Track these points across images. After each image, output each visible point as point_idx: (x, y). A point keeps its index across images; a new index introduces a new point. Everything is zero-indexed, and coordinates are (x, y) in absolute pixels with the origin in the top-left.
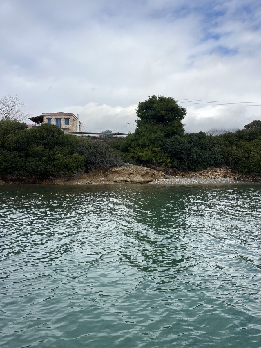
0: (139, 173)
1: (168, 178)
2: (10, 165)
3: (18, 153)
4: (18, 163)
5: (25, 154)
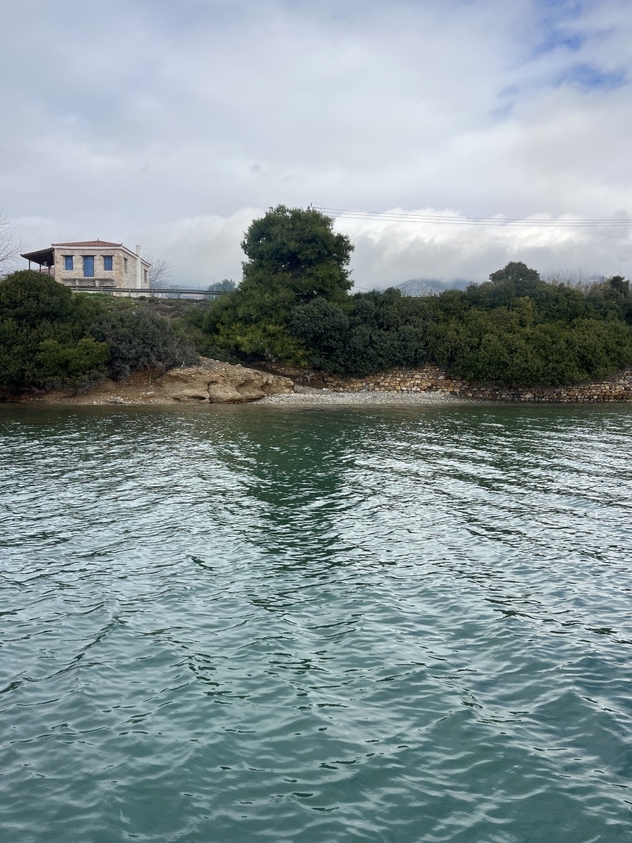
0: (231, 381)
1: (301, 392)
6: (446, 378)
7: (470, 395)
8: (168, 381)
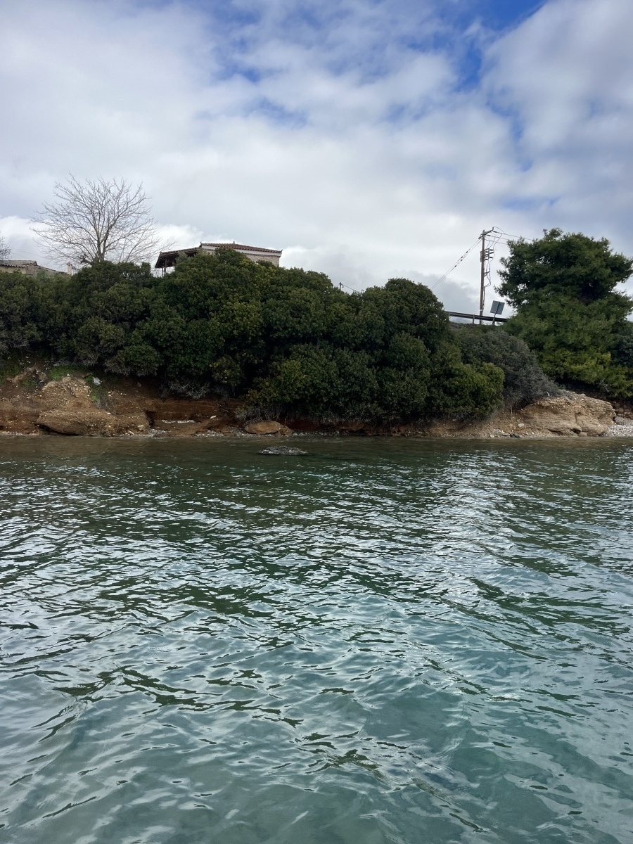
0: (593, 413)
2: (350, 387)
3: (367, 357)
4: (369, 381)
5: (375, 359)
8: (534, 411)
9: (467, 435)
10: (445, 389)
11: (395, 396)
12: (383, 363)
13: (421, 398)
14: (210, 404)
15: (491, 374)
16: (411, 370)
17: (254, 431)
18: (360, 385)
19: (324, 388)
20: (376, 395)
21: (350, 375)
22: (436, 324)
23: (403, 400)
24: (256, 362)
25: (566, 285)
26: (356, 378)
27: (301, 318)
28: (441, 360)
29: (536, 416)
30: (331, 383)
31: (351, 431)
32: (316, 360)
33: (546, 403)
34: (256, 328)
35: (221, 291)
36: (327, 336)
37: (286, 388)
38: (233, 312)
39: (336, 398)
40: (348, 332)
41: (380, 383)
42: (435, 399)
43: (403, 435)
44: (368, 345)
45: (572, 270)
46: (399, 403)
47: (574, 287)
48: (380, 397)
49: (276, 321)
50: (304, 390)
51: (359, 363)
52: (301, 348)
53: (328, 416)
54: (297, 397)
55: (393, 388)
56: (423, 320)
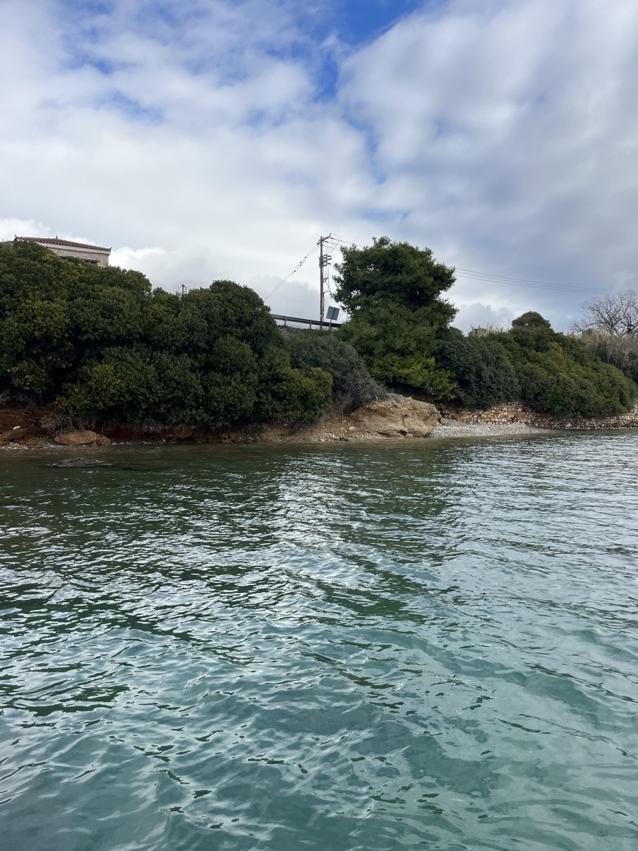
2: (171, 392)
3: (189, 360)
4: (193, 386)
5: (200, 363)
6: (523, 410)
7: (537, 425)
8: (364, 415)
9: (298, 439)
10: (274, 395)
11: (221, 402)
12: (208, 367)
13: (249, 403)
14: (13, 414)
15: (319, 378)
16: (238, 375)
17: (66, 442)
18: (183, 390)
19: (143, 394)
20: (201, 400)
21: (171, 380)
22: (262, 328)
23: (231, 405)
24: (64, 366)
25: (394, 292)
26: (178, 383)
27: (113, 319)
28: (268, 364)
29: (366, 420)
30: (149, 388)
31: (179, 439)
32: (131, 364)
33: (374, 407)
34: (61, 329)
35: (18, 288)
36: (145, 339)
37: (98, 393)
38: (33, 311)
39: (157, 404)
40: (166, 334)
41: (205, 388)
42: (263, 404)
43: (233, 441)
44: (190, 348)
45: (399, 278)
46: (226, 409)
47: (402, 294)
48: (205, 403)
49: (84, 321)
50: (119, 396)
51: (180, 367)
52: (115, 351)
53: (149, 424)
54: (112, 404)
55: (218, 394)
56: (249, 324)
